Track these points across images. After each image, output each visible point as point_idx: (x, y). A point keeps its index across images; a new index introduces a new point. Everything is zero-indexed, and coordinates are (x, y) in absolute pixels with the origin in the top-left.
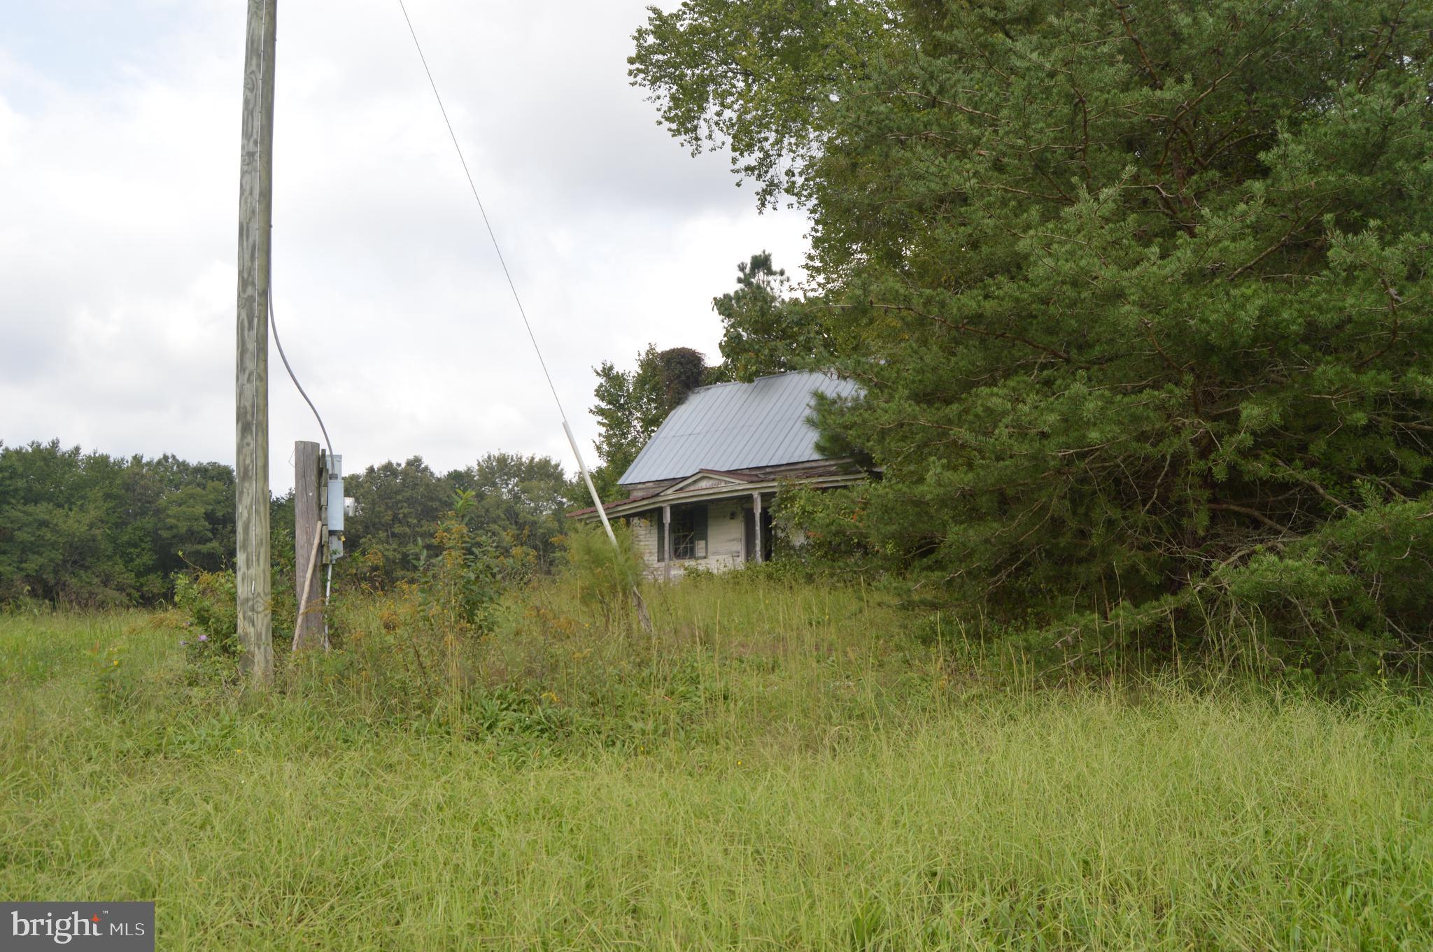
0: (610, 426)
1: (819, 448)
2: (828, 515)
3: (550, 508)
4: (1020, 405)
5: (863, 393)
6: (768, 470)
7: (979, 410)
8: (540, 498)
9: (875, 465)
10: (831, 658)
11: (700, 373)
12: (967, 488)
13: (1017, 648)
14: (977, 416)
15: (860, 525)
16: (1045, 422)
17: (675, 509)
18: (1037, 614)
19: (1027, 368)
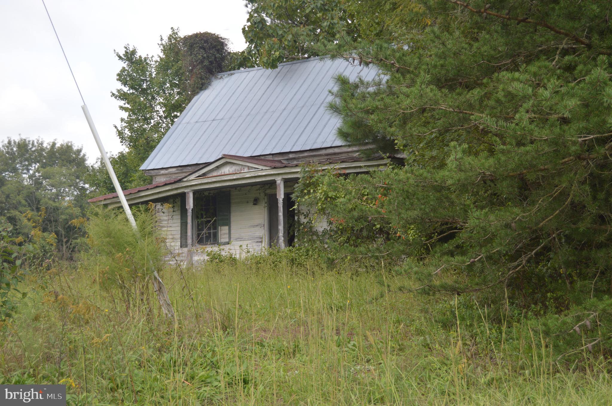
0: (132, 111)
1: (342, 134)
2: (350, 200)
3: (73, 194)
4: (541, 90)
5: (385, 78)
6: (291, 156)
7: (501, 95)
8: (61, 184)
9: (398, 151)
10: (352, 343)
11: (223, 59)
12: (488, 173)
13: (536, 332)
14: (498, 101)
15: (382, 211)
16: (565, 107)
17: (199, 195)
18: (556, 299)
19: (549, 53)
